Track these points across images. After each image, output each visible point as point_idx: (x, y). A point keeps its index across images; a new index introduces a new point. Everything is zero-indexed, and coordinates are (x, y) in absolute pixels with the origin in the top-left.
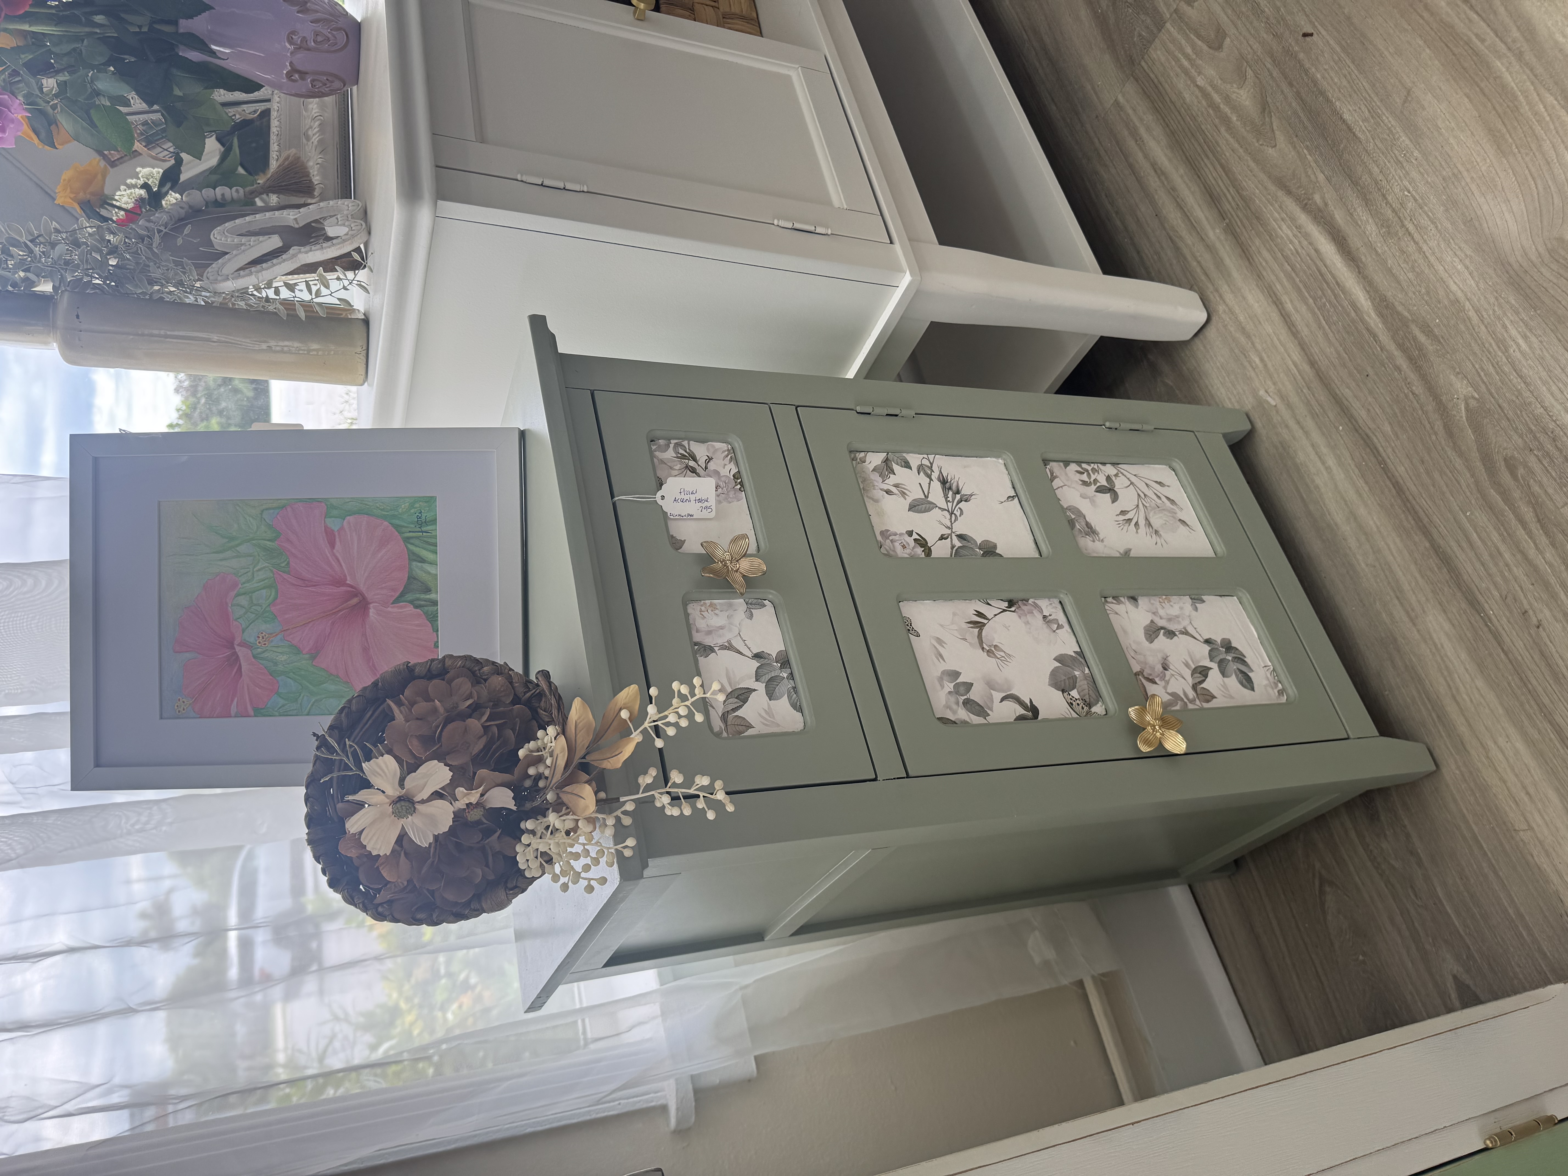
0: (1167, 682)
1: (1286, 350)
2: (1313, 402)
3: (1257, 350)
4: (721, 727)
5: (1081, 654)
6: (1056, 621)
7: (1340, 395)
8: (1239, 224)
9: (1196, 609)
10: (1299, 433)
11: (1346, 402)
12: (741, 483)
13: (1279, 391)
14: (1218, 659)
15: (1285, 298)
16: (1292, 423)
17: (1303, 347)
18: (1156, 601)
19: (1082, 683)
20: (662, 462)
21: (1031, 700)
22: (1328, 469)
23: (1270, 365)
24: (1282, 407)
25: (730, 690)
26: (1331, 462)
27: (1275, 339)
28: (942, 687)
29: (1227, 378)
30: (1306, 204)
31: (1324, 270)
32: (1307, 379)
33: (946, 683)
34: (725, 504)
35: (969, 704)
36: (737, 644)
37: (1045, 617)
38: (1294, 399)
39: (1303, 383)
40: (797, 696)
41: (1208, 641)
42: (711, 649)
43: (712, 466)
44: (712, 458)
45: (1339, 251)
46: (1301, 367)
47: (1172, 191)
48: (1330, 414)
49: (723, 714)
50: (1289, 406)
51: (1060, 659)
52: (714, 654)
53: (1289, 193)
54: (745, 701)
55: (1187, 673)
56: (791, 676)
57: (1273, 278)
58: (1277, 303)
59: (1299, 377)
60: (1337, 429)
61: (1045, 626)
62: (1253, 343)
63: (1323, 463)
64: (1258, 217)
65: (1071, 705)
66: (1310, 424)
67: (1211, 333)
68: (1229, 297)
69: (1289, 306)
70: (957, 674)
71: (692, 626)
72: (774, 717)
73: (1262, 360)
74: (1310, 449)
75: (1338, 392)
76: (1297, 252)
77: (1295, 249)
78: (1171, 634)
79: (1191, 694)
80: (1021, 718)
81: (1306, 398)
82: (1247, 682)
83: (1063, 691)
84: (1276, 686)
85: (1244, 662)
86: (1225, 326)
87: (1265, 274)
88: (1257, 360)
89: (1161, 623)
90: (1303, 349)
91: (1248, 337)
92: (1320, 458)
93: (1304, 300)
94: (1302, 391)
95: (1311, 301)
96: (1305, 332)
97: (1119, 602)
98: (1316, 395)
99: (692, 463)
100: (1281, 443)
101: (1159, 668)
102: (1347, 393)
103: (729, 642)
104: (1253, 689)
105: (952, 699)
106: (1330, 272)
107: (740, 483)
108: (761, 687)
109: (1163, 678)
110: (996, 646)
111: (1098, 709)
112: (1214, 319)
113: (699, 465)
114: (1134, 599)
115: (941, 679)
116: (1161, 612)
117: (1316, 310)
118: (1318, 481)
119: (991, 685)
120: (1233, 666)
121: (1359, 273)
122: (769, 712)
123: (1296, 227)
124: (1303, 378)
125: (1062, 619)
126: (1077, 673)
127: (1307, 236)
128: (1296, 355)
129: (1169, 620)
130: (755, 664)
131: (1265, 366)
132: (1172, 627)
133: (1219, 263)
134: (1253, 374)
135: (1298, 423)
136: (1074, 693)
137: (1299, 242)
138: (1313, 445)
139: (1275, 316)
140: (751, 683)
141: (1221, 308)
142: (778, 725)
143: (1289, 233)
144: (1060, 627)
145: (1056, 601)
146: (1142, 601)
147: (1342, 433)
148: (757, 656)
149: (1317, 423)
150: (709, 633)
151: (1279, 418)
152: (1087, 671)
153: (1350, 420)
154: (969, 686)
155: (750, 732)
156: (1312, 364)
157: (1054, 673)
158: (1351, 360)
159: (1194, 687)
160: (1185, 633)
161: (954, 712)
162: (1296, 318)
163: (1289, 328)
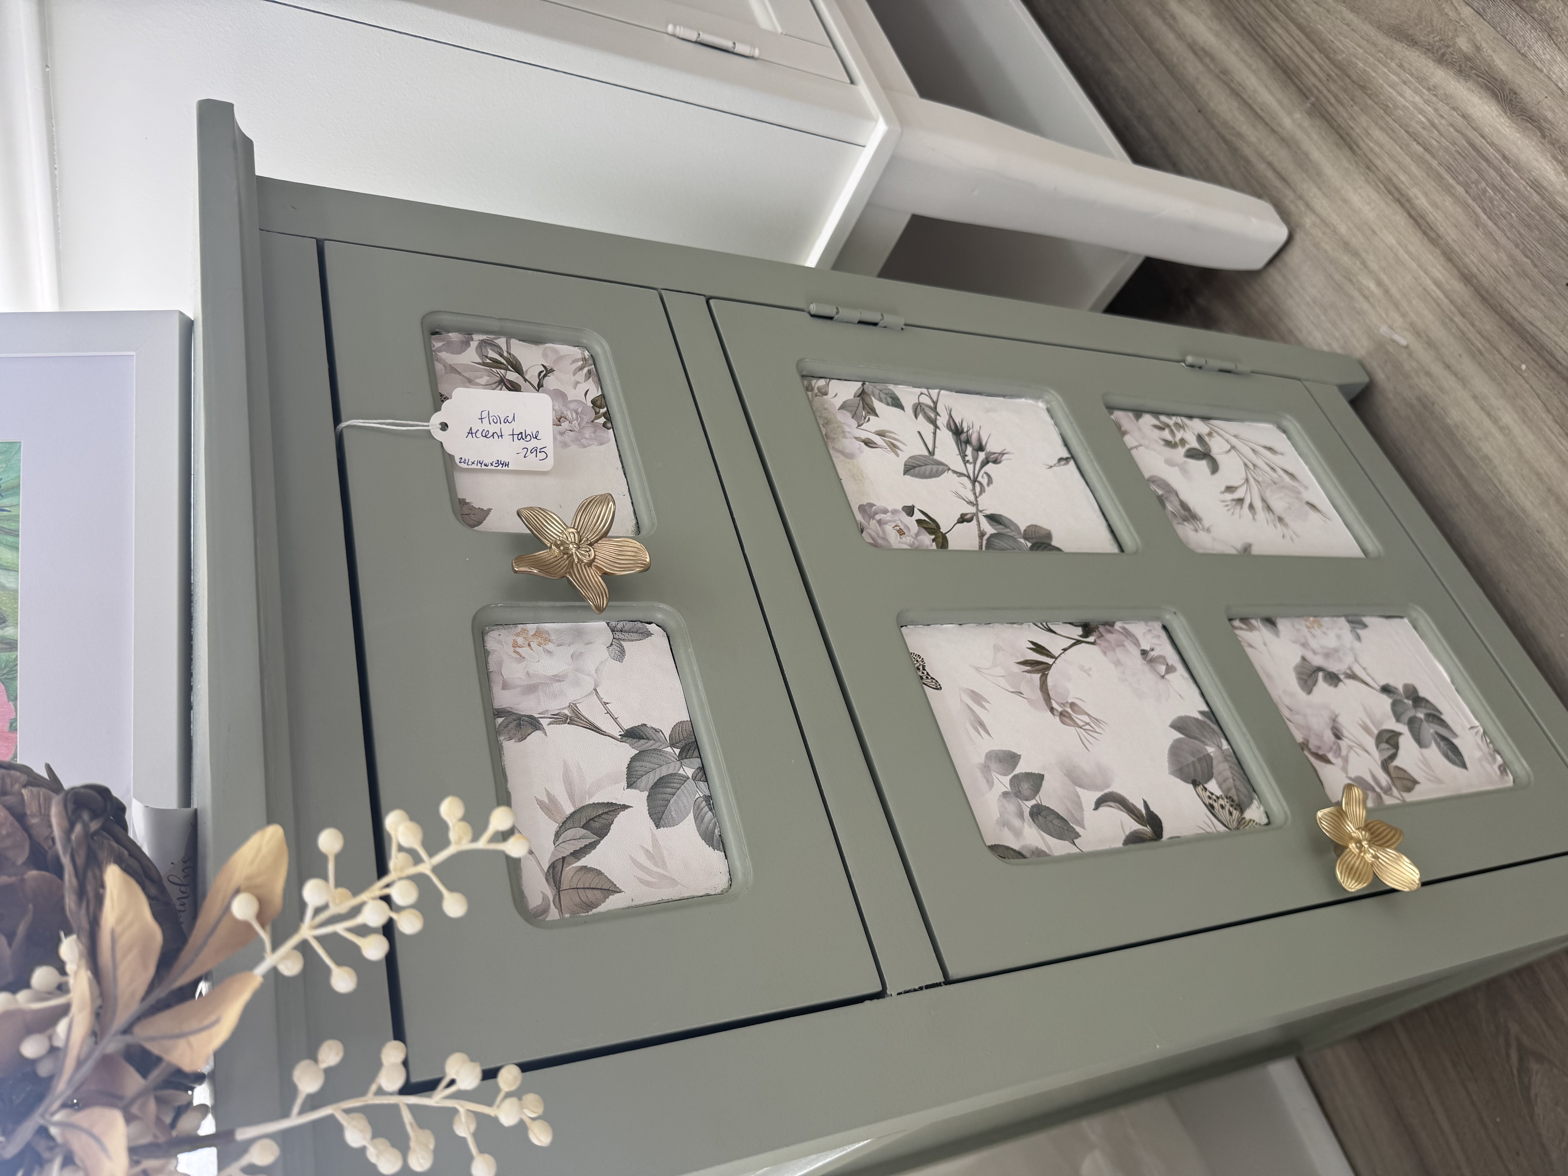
0: (1346, 760)
1: (1420, 266)
2: (1472, 335)
3: (1370, 272)
4: (545, 898)
5: (1211, 714)
6: (1161, 659)
7: (1520, 319)
8: (1333, 101)
9: (1359, 638)
10: (1448, 381)
11: (1529, 327)
12: (608, 416)
13: (1412, 325)
14: (1406, 718)
15: (1414, 192)
16: (1437, 369)
17: (1449, 256)
18: (1302, 625)
19: (1222, 768)
20: (453, 369)
21: (1145, 803)
22: (1504, 429)
23: (1393, 290)
24: (1418, 347)
25: (569, 809)
26: (1508, 417)
27: (1401, 252)
28: (990, 783)
29: (1323, 317)
30: (1443, 55)
31: (1479, 141)
32: (1460, 301)
33: (996, 776)
34: (574, 448)
35: (1039, 814)
36: (591, 711)
37: (1144, 653)
38: (1438, 332)
39: (1453, 309)
40: (715, 815)
41: (1386, 689)
42: (533, 724)
43: (550, 382)
44: (552, 371)
45: (1505, 112)
46: (1448, 287)
47: (1224, 76)
48: (1506, 350)
49: (553, 866)
50: (1431, 344)
51: (1180, 725)
52: (537, 734)
53: (1413, 42)
54: (602, 833)
55: (1370, 743)
56: (703, 773)
57: (1392, 165)
58: (1403, 201)
59: (1446, 301)
60: (1517, 369)
61: (1146, 668)
62: (1364, 264)
63: (1495, 421)
64: (1364, 86)
65: (1211, 807)
66: (1468, 367)
67: (1294, 256)
68: (1321, 203)
69: (1422, 202)
70: (1011, 759)
71: (493, 677)
72: (664, 865)
73: (1379, 283)
74: (1471, 404)
75: (1516, 315)
76: (1433, 125)
77: (1429, 120)
78: (1333, 679)
79: (1384, 779)
80: (1134, 839)
81: (1460, 330)
82: (1454, 754)
83: (1195, 783)
84: (1495, 759)
85: (1442, 723)
86: (1317, 246)
87: (1378, 163)
88: (1372, 286)
89: (1317, 661)
90: (1450, 260)
91: (1355, 254)
92: (1489, 415)
93: (1448, 190)
94: (1452, 320)
95: (1460, 189)
96: (1451, 235)
97: (1251, 628)
98: (1477, 323)
99: (512, 376)
100: (1419, 399)
101: (1329, 736)
102: (1532, 314)
103: (573, 707)
104: (1464, 766)
105: (1011, 807)
106: (1492, 144)
107: (604, 415)
108: (638, 799)
109: (1338, 751)
110: (1072, 705)
111: (1254, 813)
112: (1299, 236)
113: (526, 380)
114: (1270, 622)
115: (985, 768)
116: (1313, 643)
117: (1470, 201)
118: (1487, 448)
119: (1075, 778)
120: (1429, 730)
121: (1544, 136)
122: (655, 855)
123: (1429, 89)
124: (1452, 302)
125: (1172, 658)
126: (1211, 750)
127: (1447, 99)
128: (1439, 270)
129: (1327, 655)
130: (628, 751)
131: (1387, 291)
132: (1334, 667)
133: (1302, 160)
134: (1366, 306)
135: (1448, 367)
136: (1213, 786)
137: (1436, 110)
138: (1475, 397)
139: (1400, 218)
140: (618, 793)
141: (1308, 221)
142: (674, 883)
143: (1417, 99)
144: (1170, 669)
145: (1157, 626)
146: (1283, 625)
147: (1525, 375)
148: (633, 735)
149: (1480, 364)
150: (531, 689)
151: (1414, 364)
152: (1225, 746)
153: (1539, 354)
154: (1036, 780)
155: (612, 903)
156: (1467, 278)
157: (1175, 751)
158: (1535, 266)
159: (1385, 766)
160: (1353, 676)
161: (1018, 834)
162: (1434, 216)
163: (1425, 233)
